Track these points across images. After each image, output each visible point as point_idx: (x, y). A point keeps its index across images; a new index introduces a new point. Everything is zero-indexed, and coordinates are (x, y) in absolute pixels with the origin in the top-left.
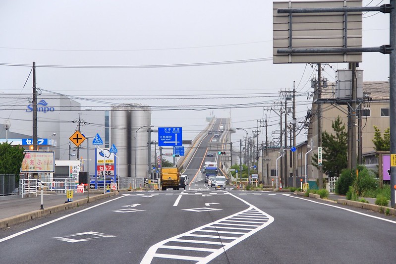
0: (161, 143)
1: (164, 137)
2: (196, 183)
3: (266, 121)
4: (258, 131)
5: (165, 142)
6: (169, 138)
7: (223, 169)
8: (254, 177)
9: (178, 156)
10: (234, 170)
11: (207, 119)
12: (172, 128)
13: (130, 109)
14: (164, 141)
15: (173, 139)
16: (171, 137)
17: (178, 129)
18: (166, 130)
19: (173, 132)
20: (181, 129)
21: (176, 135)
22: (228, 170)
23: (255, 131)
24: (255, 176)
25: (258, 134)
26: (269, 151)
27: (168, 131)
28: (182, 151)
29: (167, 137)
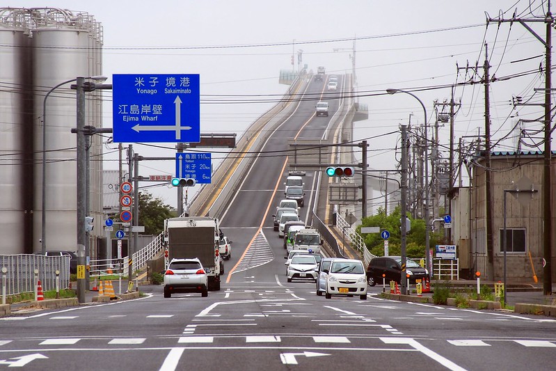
0: (122, 132)
1: (134, 108)
2: (249, 273)
3: (487, 66)
4: (452, 104)
5: (137, 128)
6: (151, 114)
7: (339, 228)
8: (444, 256)
9: (190, 183)
10: (377, 230)
11: (284, 78)
12: (162, 78)
13: (31, 25)
14: (135, 123)
15: (168, 118)
16: (158, 109)
17: (186, 81)
18: (140, 82)
19: (168, 92)
20: (195, 79)
21: (178, 101)
22: (352, 230)
23: (445, 104)
24: (448, 253)
25: (452, 114)
26: (498, 166)
27: (147, 86)
28: (203, 166)
29: (146, 109)
